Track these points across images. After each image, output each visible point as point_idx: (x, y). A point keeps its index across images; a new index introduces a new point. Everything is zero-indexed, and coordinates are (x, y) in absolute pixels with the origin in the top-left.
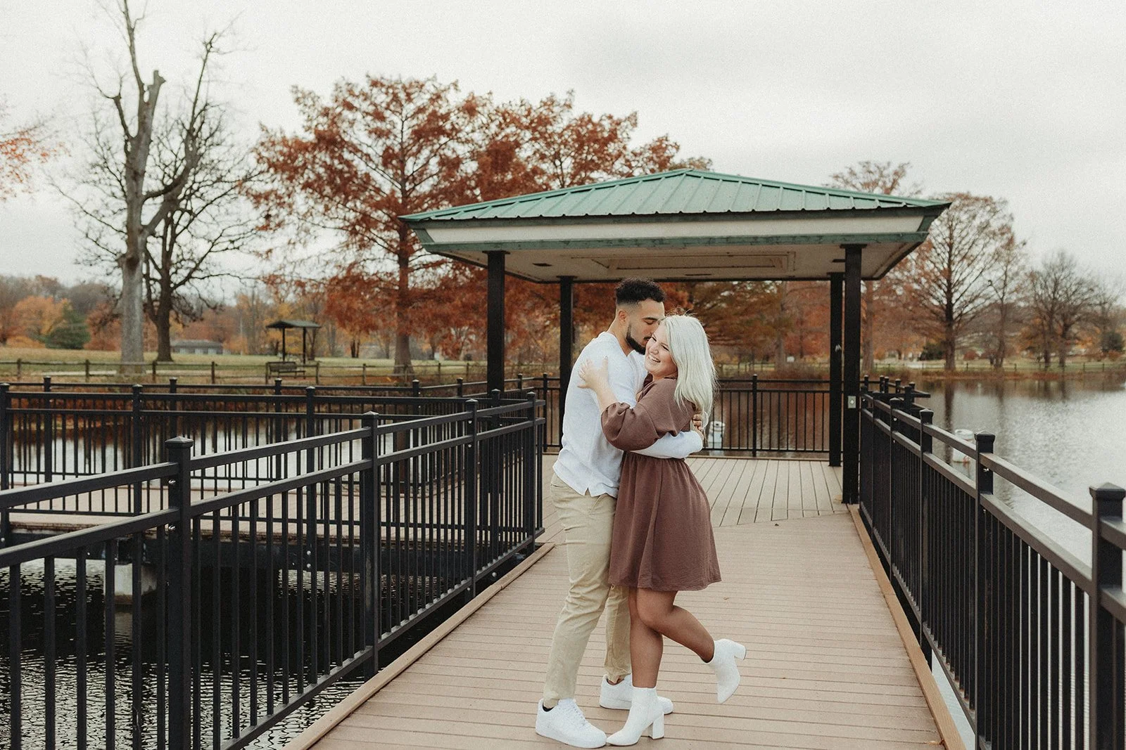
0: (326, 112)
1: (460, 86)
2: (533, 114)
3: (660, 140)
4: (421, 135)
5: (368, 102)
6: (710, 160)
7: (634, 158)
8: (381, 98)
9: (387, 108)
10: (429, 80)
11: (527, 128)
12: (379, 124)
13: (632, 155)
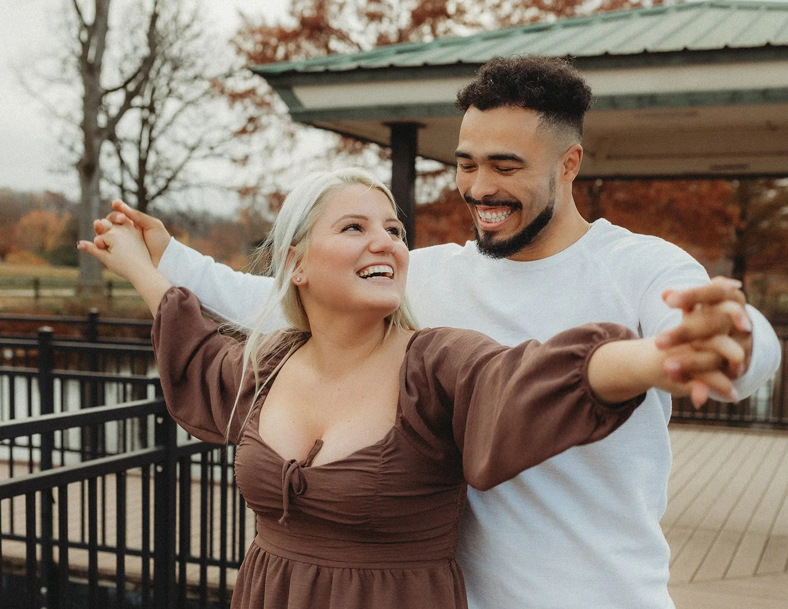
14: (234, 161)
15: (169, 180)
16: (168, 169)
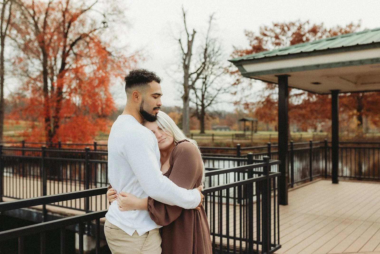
0: (257, 38)
2: (343, 30)
5: (273, 33)
9: (280, 34)
10: (297, 21)
12: (277, 41)
14: (232, 94)
15: (211, 101)
16: (211, 97)
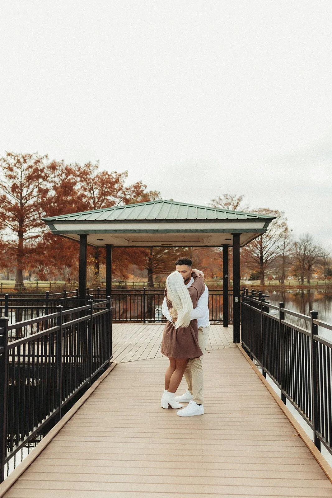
1: (48, 156)
2: (81, 170)
3: (138, 183)
4: (30, 178)
5: (5, 163)
6: (159, 192)
7: (126, 190)
8: (12, 161)
9: (15, 166)
10: (34, 153)
11: (78, 176)
12: (10, 173)
13: (125, 189)
